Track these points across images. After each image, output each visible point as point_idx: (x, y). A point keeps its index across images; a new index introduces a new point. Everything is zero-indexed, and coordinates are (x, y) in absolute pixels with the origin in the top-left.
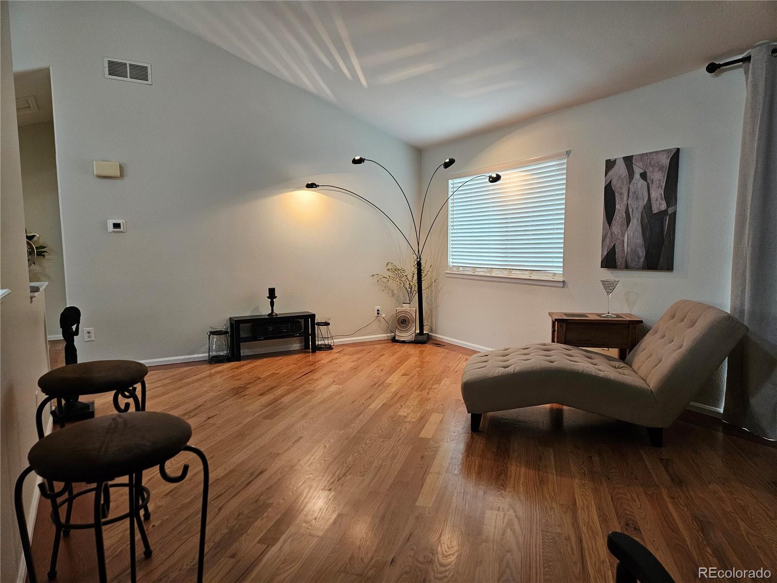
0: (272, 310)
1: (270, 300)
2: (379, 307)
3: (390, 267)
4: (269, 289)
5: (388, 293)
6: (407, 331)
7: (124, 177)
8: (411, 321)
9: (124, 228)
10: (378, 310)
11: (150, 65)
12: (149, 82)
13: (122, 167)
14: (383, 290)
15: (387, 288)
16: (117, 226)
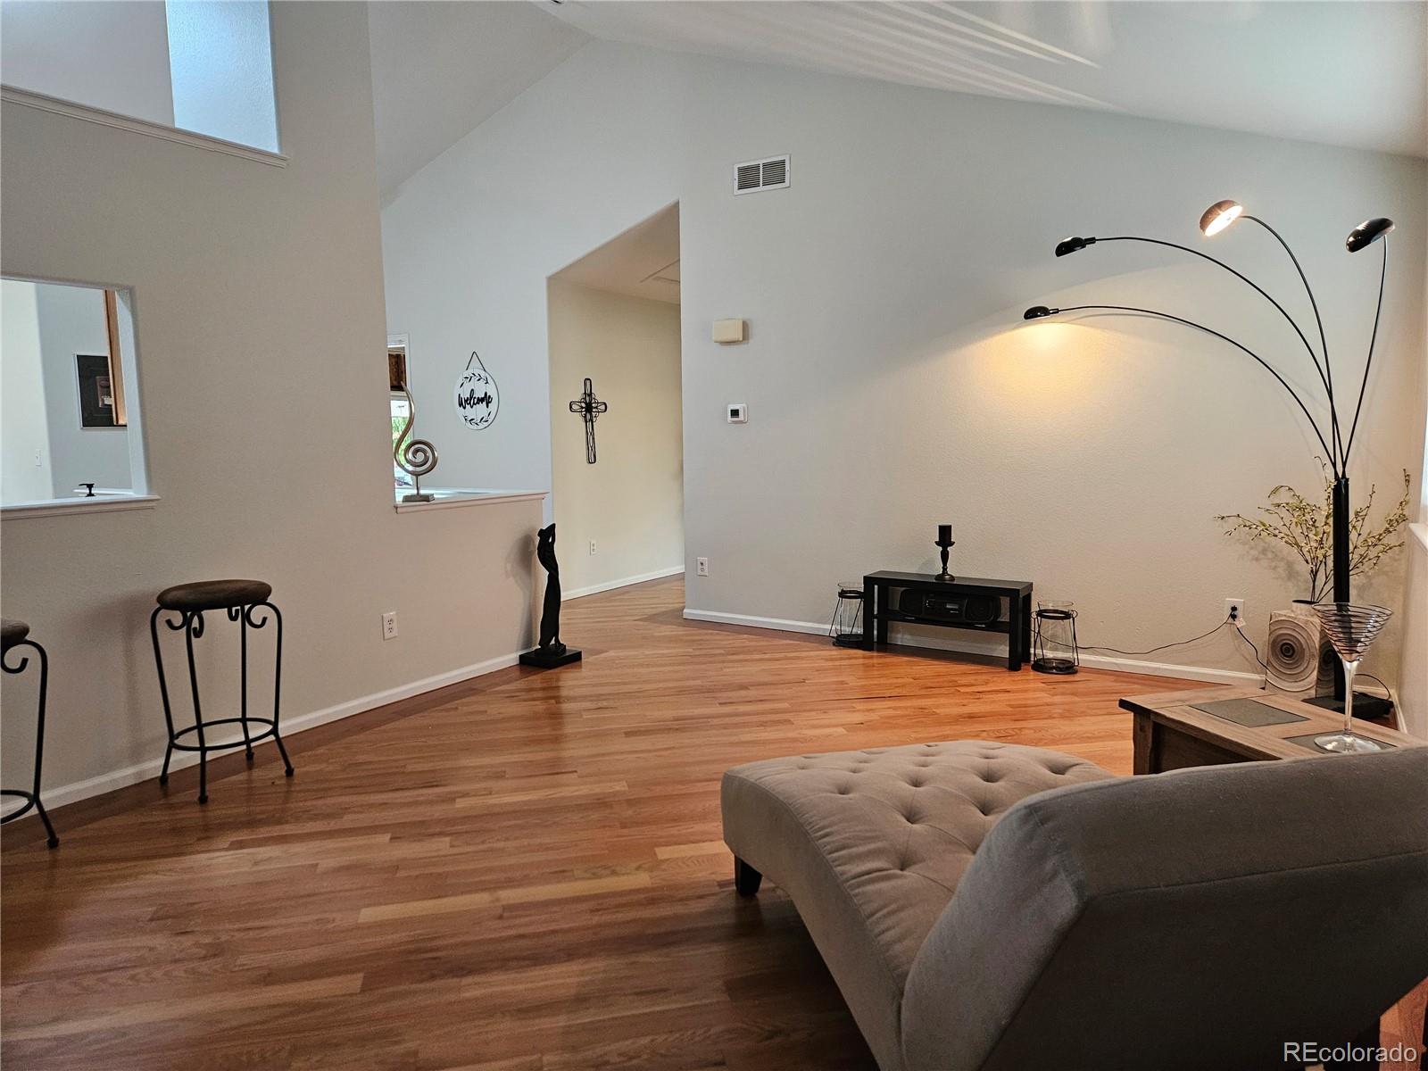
0: (945, 569)
1: (941, 549)
2: (1236, 601)
3: (1284, 497)
4: (940, 526)
5: (1275, 568)
6: (1295, 678)
7: (748, 339)
8: (1307, 653)
9: (744, 416)
10: (1234, 609)
11: (788, 156)
12: (787, 183)
13: (747, 325)
14: (1257, 559)
15: (1270, 555)
16: (735, 413)
